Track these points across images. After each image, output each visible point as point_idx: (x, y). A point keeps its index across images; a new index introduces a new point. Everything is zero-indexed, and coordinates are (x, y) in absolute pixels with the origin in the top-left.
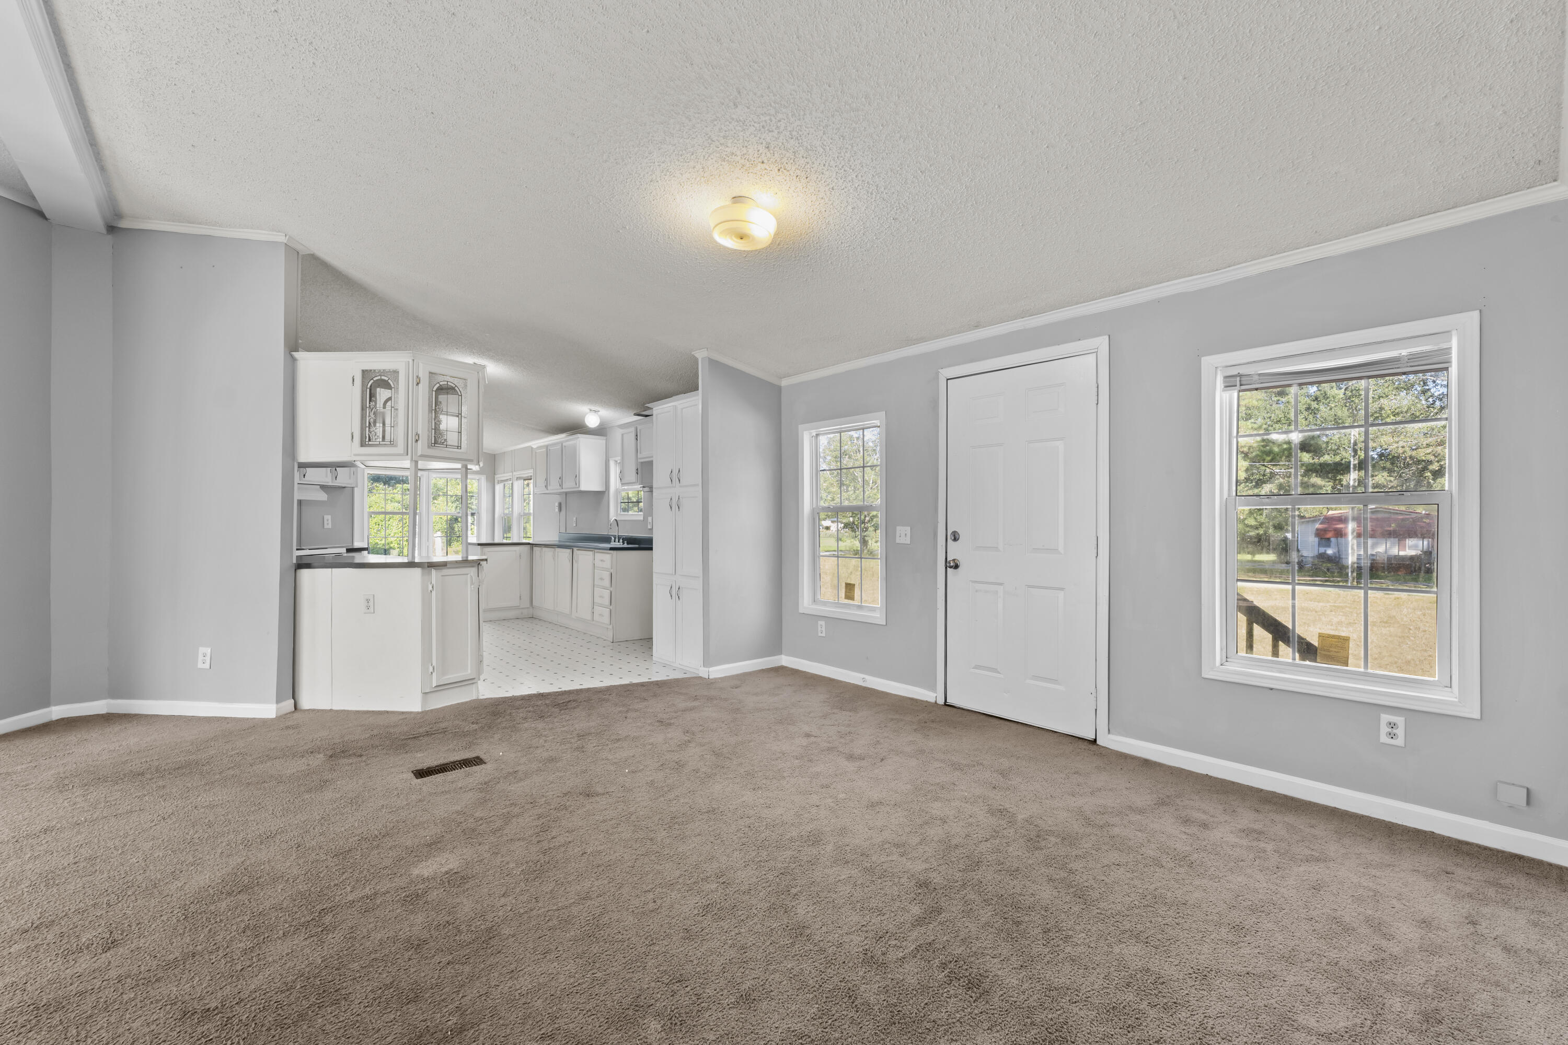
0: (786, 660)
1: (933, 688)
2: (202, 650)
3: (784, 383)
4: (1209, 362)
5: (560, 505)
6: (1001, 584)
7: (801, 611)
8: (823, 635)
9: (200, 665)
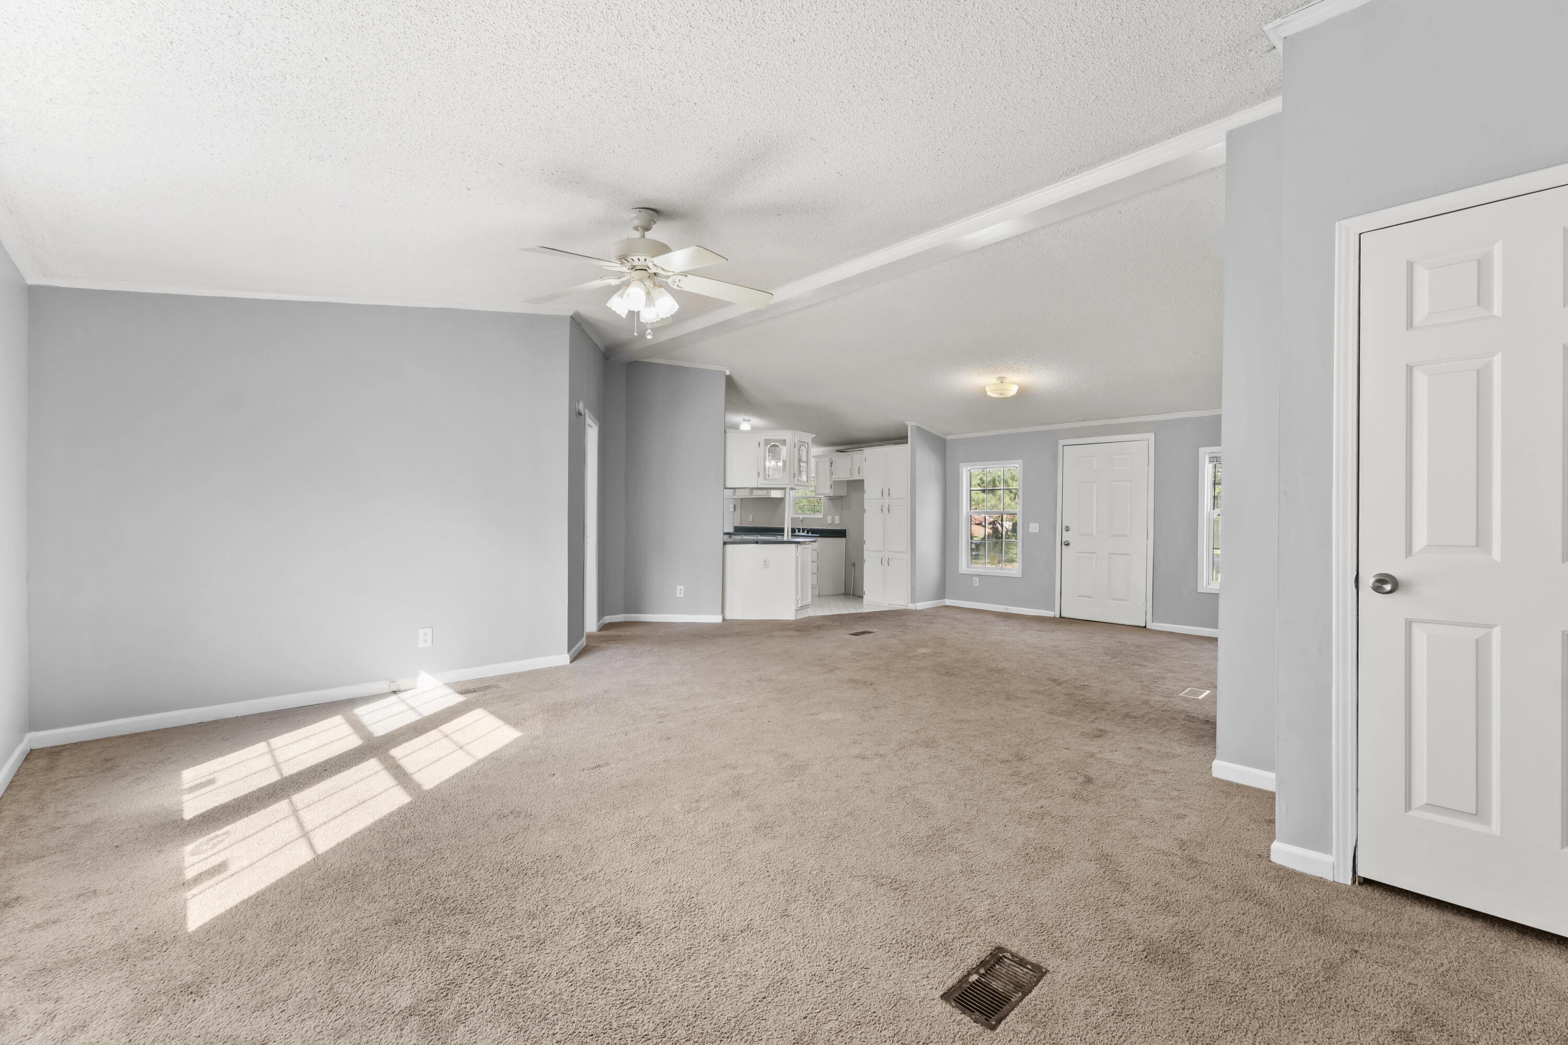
0: (948, 602)
1: (1053, 610)
2: (679, 587)
3: (948, 438)
4: (1202, 450)
5: (735, 506)
6: (1095, 553)
7: (960, 572)
8: (977, 585)
9: (678, 595)
